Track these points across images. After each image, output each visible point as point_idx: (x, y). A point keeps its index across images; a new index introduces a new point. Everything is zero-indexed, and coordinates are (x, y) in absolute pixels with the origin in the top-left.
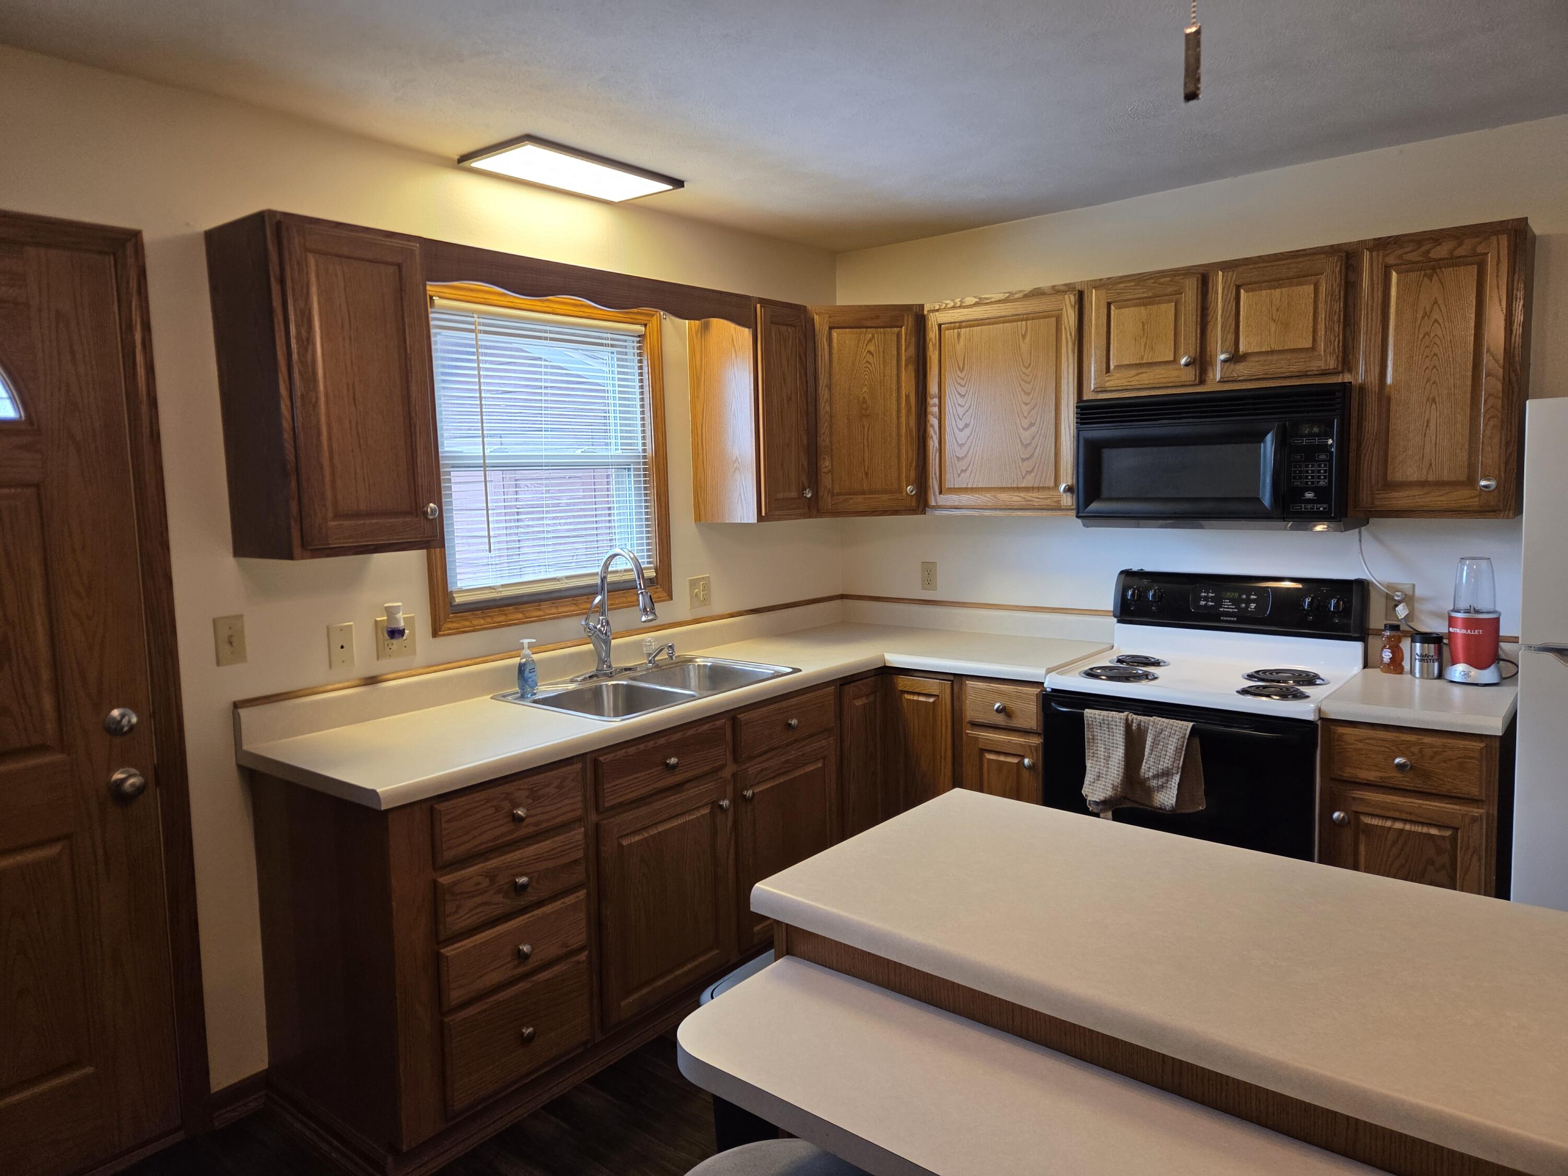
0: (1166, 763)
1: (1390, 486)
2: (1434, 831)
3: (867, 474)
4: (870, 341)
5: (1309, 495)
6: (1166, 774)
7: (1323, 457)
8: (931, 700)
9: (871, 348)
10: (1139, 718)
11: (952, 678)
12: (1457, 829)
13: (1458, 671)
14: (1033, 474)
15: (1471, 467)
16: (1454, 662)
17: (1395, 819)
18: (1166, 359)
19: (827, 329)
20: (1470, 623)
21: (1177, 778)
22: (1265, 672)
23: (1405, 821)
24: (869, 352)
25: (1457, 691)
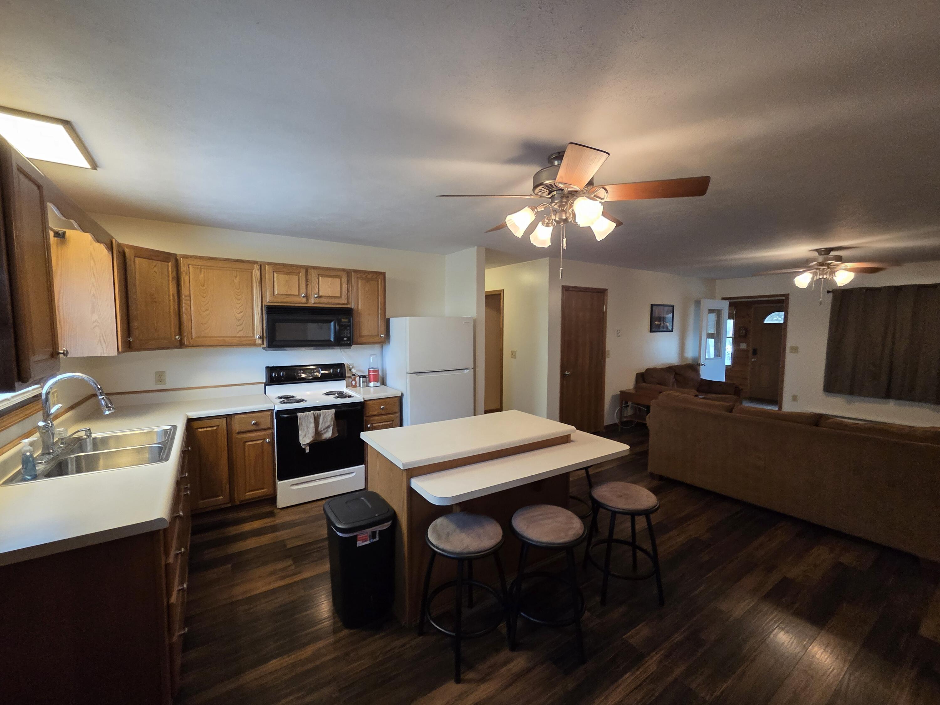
0: (328, 424)
1: (361, 336)
2: (389, 423)
3: (156, 330)
4: (155, 266)
5: (345, 339)
6: (328, 427)
7: (348, 328)
8: (215, 428)
9: (155, 269)
10: (317, 412)
11: (226, 416)
12: (393, 421)
13: (372, 384)
14: (243, 331)
15: (378, 332)
16: (370, 382)
17: (380, 423)
18: (296, 294)
19: (133, 257)
20: (374, 371)
21: (331, 428)
22: (329, 392)
23: (382, 422)
24: (154, 271)
25: (372, 389)
